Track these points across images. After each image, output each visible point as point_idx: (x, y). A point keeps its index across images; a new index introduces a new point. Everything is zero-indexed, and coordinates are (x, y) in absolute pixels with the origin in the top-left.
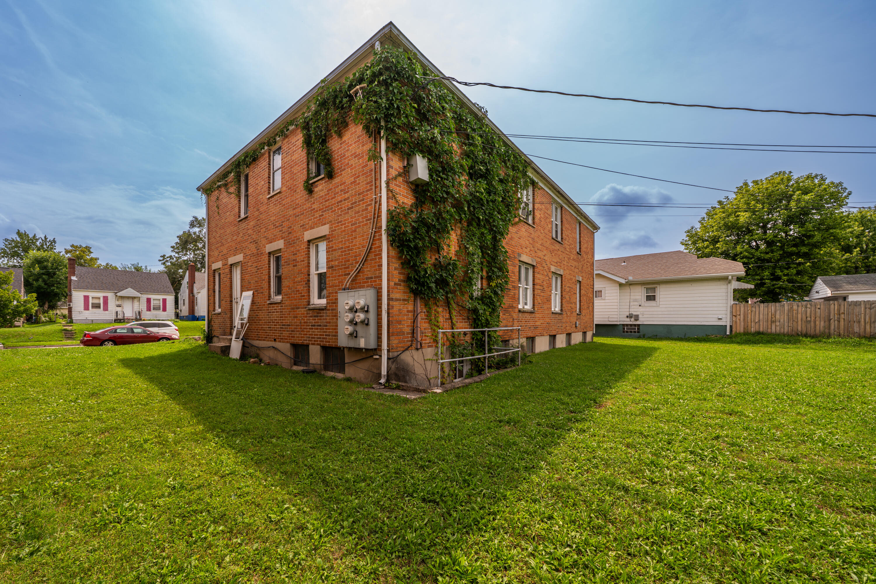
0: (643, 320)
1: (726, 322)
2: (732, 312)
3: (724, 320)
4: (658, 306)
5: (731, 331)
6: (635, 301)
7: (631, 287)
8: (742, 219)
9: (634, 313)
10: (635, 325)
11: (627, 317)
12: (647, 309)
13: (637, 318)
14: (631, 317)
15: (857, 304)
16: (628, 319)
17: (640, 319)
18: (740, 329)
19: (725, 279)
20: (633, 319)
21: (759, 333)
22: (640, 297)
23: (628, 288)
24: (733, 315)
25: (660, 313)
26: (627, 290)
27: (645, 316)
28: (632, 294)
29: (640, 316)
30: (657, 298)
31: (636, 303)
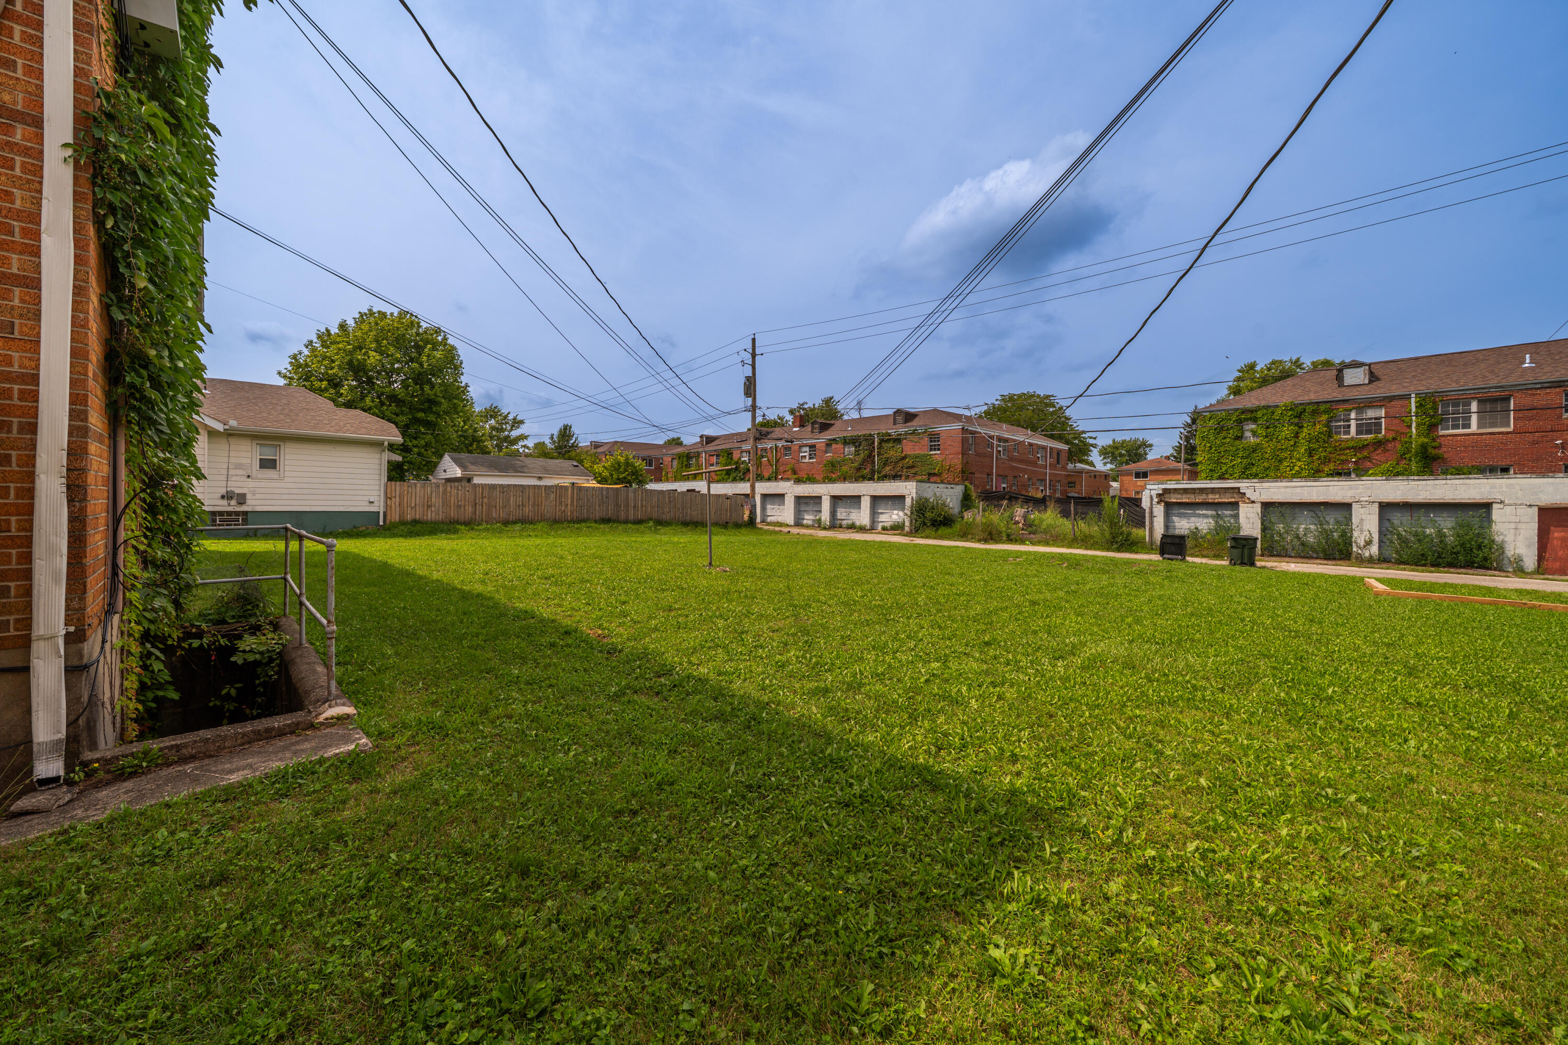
0: (254, 504)
1: (379, 507)
2: (386, 493)
3: (376, 504)
4: (281, 479)
5: (385, 521)
6: (239, 466)
7: (232, 440)
8: (371, 361)
9: (237, 491)
10: (237, 513)
11: (223, 497)
12: (263, 484)
13: (242, 498)
14: (231, 498)
15: (483, 486)
16: (225, 502)
17: (248, 502)
18: (395, 517)
19: (377, 444)
20: (233, 502)
21: (415, 522)
22: (249, 461)
23: (224, 441)
24: (387, 498)
25: (286, 491)
26: (223, 445)
27: (258, 496)
28: (232, 454)
29: (249, 496)
30: (281, 464)
31: (241, 472)
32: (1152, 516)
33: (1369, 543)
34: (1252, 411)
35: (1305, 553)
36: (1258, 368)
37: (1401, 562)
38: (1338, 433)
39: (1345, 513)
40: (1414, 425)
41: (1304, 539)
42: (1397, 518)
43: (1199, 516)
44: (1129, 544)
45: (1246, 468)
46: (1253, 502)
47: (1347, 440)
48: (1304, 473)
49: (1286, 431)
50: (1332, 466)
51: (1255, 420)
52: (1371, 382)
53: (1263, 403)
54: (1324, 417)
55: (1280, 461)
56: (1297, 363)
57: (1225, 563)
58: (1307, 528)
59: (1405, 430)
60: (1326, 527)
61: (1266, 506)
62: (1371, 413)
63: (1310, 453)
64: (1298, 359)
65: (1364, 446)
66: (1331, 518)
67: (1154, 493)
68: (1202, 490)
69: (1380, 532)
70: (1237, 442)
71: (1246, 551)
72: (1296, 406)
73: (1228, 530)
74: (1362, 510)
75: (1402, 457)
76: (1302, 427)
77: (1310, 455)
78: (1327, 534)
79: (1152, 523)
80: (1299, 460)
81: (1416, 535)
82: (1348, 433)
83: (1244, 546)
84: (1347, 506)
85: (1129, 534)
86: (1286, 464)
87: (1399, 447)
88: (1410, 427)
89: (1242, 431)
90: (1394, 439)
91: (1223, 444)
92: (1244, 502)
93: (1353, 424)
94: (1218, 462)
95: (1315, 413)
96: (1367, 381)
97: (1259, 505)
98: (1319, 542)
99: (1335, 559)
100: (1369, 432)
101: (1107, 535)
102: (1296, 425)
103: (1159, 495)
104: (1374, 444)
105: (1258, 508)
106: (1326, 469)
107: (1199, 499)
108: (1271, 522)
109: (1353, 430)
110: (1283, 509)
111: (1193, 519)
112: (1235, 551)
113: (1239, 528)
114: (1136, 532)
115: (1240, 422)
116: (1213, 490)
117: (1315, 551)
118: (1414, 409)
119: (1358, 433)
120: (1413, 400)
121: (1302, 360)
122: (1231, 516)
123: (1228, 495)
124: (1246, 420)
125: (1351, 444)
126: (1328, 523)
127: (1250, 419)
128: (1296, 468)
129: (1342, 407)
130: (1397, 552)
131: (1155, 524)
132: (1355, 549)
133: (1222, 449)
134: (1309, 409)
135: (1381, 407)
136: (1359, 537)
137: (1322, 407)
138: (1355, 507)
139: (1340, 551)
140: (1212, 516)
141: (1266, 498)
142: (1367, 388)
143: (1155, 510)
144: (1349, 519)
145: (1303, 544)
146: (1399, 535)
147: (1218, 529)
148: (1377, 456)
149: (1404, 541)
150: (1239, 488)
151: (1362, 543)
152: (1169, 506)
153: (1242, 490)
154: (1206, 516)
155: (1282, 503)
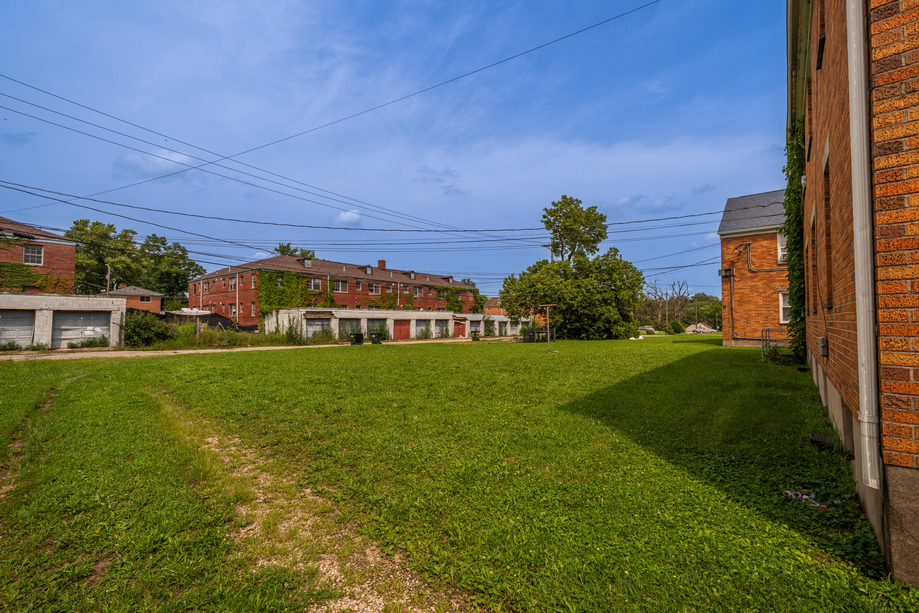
32: (301, 326)
40: (328, 288)
43: (316, 325)
46: (337, 318)
54: (306, 280)
55: (292, 298)
57: (350, 345)
61: (340, 319)
62: (317, 281)
67: (303, 313)
68: (318, 313)
70: (276, 287)
73: (326, 331)
75: (326, 300)
76: (299, 283)
82: (311, 288)
87: (325, 296)
89: (277, 282)
92: (333, 318)
93: (313, 284)
95: (303, 277)
96: (311, 267)
97: (338, 320)
103: (304, 315)
106: (306, 303)
107: (317, 316)
108: (342, 327)
111: (314, 326)
115: (277, 277)
116: (322, 313)
122: (328, 325)
123: (328, 315)
124: (279, 276)
127: (281, 276)
133: (271, 290)
140: (321, 325)
141: (340, 316)
143: (303, 322)
147: (323, 331)
148: (319, 299)
150: (331, 312)
152: (308, 320)
153: (333, 313)
154: (318, 325)
155: (344, 319)
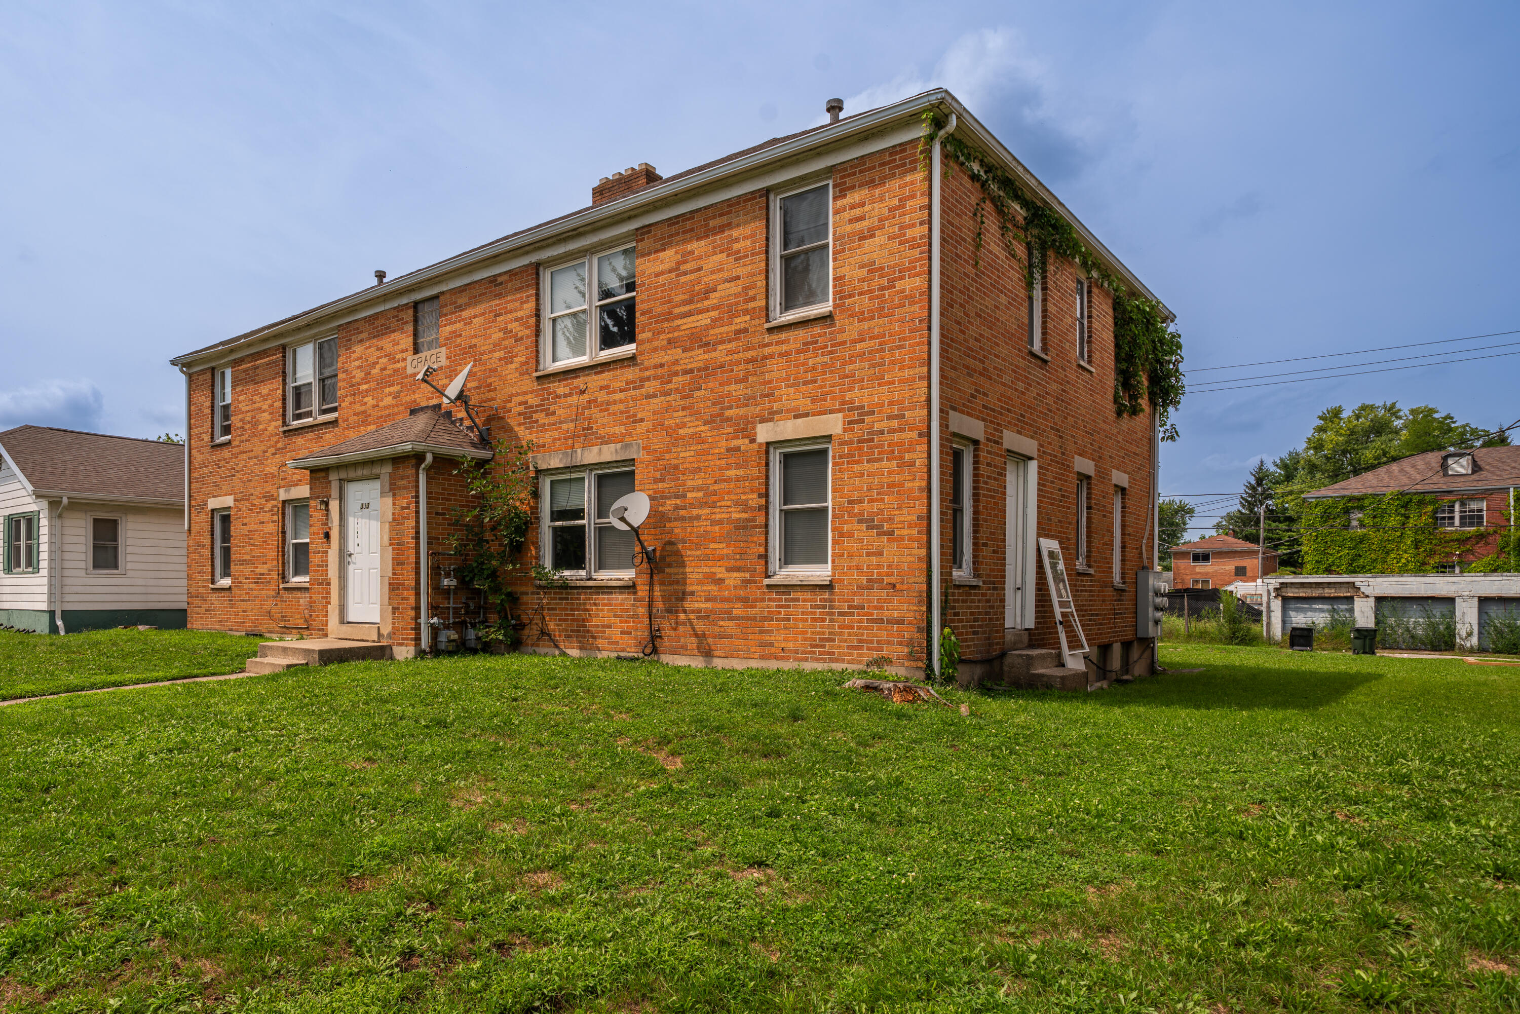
32: (1269, 611)
33: (1470, 634)
34: (1360, 499)
35: (1415, 644)
36: (1345, 415)
37: (1497, 651)
38: (1443, 525)
39: (1450, 607)
40: (1512, 519)
41: (1413, 632)
42: (1494, 611)
43: (1315, 610)
44: (1249, 640)
45: (1353, 560)
46: (1367, 596)
47: (1452, 532)
48: (1411, 566)
49: (1393, 521)
50: (1437, 559)
51: (1361, 508)
52: (1474, 472)
53: (1370, 491)
54: (1430, 508)
55: (1387, 553)
56: (1392, 410)
57: (1349, 654)
58: (1416, 621)
59: (1505, 523)
60: (1433, 620)
61: (1379, 600)
62: (1474, 505)
63: (1417, 544)
64: (1394, 404)
65: (1468, 539)
66: (1438, 611)
67: (1271, 587)
68: (1302, 585)
69: (1479, 624)
70: (1344, 532)
71: (1367, 641)
72: (1402, 494)
73: (1344, 624)
74: (1464, 604)
75: (1502, 550)
76: (1408, 518)
77: (1417, 548)
78: (1433, 626)
79: (1269, 617)
80: (1406, 552)
81: (1509, 626)
82: (1452, 525)
83: (1366, 637)
84: (1451, 600)
85: (1249, 629)
86: (1393, 556)
87: (1499, 540)
88: (1509, 520)
89: (1349, 520)
90: (1495, 532)
91: (1330, 533)
92: (1359, 597)
93: (1457, 515)
94: (1324, 552)
95: (1421, 503)
96: (1470, 472)
97: (1373, 599)
98: (1427, 635)
99: (1441, 650)
100: (1471, 524)
101: (1226, 631)
102: (1403, 515)
103: (1276, 590)
104: (1477, 536)
105: (1371, 602)
106: (1432, 562)
107: (1316, 593)
108: (1384, 616)
109: (1457, 522)
110: (1395, 603)
111: (1309, 614)
112: (1357, 641)
113: (1354, 622)
114: (1255, 628)
115: (1347, 511)
116: (1326, 584)
117: (1424, 644)
118: (1512, 503)
119: (1462, 524)
120: (1512, 494)
121: (1398, 406)
122: (1347, 610)
123: (1343, 589)
124: (1353, 508)
125: (1455, 536)
126: (1435, 616)
127: (1357, 507)
128: (1403, 561)
129: (1446, 500)
130: (1494, 643)
131: (1273, 619)
132: (1458, 640)
133: (1328, 539)
134: (1416, 499)
135: (1482, 499)
136: (1462, 629)
137: (1428, 498)
138: (1458, 600)
139: (1446, 643)
140: (1328, 611)
141: (1379, 592)
142: (1471, 478)
143: (1272, 604)
144: (1453, 612)
145: (1413, 637)
146: (1495, 627)
147: (1334, 624)
148: (1479, 549)
149: (1499, 632)
150: (1351, 583)
151: (1464, 635)
152: (1285, 600)
153: (1357, 585)
154: (1322, 610)
155: (1393, 598)
